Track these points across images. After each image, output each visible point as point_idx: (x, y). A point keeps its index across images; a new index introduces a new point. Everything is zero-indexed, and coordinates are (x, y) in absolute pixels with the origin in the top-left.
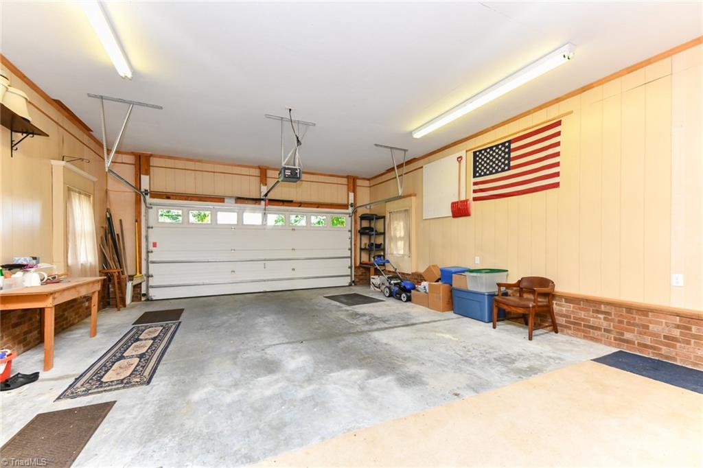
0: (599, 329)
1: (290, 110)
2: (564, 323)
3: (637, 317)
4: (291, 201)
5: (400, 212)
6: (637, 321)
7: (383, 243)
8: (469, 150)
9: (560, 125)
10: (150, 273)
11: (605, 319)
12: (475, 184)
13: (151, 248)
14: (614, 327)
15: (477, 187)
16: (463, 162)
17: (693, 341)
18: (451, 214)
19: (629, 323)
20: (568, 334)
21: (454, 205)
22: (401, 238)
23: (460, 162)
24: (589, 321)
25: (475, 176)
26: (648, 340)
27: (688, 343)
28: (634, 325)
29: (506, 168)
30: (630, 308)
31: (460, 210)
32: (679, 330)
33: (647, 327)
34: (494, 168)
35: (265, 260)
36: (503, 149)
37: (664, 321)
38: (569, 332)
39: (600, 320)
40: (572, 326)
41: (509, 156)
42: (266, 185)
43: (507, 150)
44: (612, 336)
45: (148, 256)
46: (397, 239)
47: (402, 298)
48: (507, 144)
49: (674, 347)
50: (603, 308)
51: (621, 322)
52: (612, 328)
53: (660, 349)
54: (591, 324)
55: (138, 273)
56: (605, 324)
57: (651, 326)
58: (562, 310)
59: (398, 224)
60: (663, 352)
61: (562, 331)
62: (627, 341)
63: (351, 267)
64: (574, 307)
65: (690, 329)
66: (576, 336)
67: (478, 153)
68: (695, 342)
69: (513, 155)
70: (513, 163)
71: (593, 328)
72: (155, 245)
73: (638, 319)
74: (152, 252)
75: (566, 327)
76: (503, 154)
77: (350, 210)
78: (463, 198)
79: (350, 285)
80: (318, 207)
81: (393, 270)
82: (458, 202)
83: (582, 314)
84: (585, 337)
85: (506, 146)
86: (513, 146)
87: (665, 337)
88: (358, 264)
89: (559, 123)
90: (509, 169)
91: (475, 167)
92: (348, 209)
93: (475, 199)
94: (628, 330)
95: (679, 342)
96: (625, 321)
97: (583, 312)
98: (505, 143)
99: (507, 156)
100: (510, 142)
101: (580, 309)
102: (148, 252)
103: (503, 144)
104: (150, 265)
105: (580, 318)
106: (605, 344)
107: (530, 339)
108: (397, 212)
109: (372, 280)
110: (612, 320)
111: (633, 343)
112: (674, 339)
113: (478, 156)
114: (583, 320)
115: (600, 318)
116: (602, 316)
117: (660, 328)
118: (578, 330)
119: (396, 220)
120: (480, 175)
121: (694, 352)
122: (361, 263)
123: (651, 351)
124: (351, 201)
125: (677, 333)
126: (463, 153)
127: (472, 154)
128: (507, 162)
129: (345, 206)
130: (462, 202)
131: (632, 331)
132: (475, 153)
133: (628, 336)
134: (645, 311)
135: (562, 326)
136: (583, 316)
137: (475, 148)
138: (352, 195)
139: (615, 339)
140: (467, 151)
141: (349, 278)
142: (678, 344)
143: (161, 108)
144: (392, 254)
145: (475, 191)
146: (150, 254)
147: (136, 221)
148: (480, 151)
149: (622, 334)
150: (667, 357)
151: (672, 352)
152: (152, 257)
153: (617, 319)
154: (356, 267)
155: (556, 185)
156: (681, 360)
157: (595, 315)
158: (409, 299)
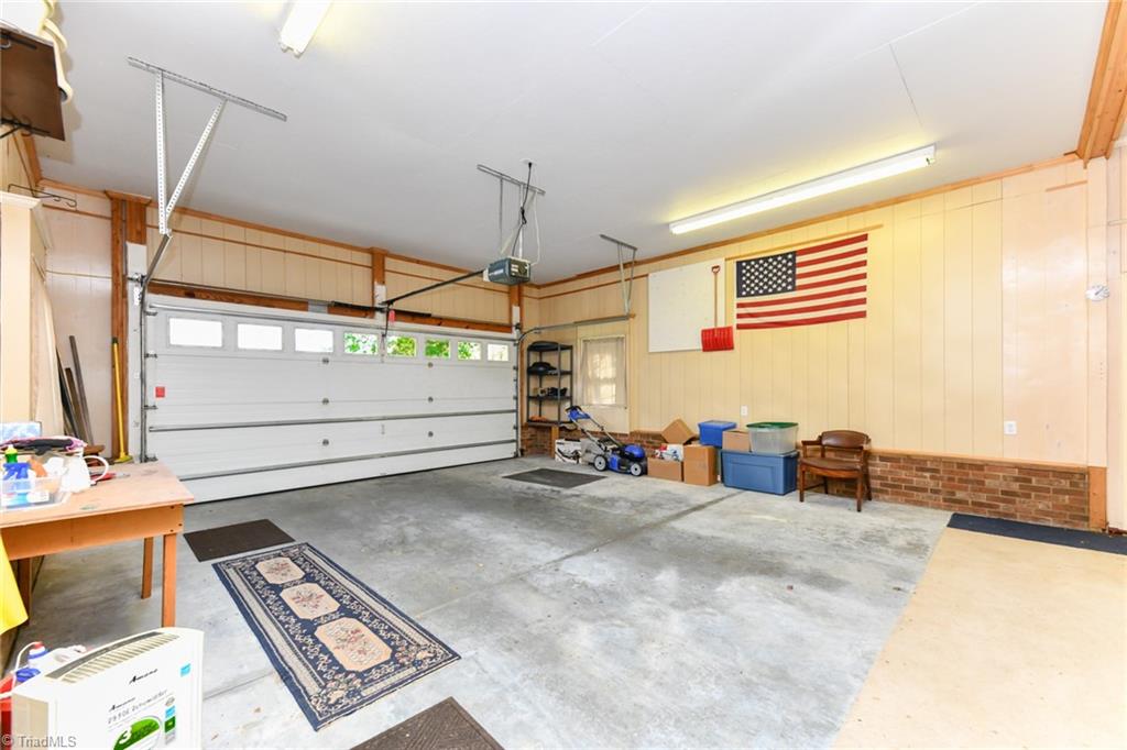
0: (924, 490)
1: (530, 165)
2: (878, 487)
3: (970, 472)
4: (429, 316)
5: (607, 340)
6: (971, 477)
7: (569, 388)
8: (729, 259)
9: (866, 239)
10: (150, 452)
11: (932, 477)
12: (740, 305)
13: (151, 399)
14: (943, 486)
15: (743, 311)
16: (721, 274)
17: (1033, 494)
18: (701, 347)
19: (961, 480)
20: (885, 500)
21: (705, 333)
22: (606, 381)
23: (716, 273)
24: (912, 481)
25: (739, 295)
26: (983, 498)
27: (1028, 496)
28: (967, 481)
29: (790, 287)
30: (962, 465)
31: (716, 341)
32: (1018, 484)
33: (983, 483)
34: (770, 287)
35: (384, 419)
36: (784, 261)
37: (1001, 474)
38: (887, 497)
39: (926, 479)
40: (890, 490)
41: (794, 272)
42: (383, 283)
43: (790, 264)
44: (941, 497)
45: (144, 418)
46: (599, 382)
47: (633, 471)
48: (790, 256)
49: (1013, 502)
50: (929, 465)
51: (951, 479)
52: (940, 488)
53: (998, 507)
54: (915, 485)
55: (122, 454)
56: (931, 484)
57: (987, 481)
58: (876, 471)
59: (601, 358)
60: (1001, 510)
61: (877, 497)
62: (959, 502)
63: (516, 428)
64: (892, 466)
65: (1030, 481)
66: (896, 501)
67: (744, 264)
68: (1036, 496)
69: (799, 271)
70: (799, 282)
71: (916, 489)
72: (160, 393)
73: (971, 475)
74: (154, 407)
75: (881, 491)
76: (784, 269)
77: (515, 334)
78: (721, 325)
79: (516, 456)
80: (467, 328)
81: (598, 430)
82: (713, 330)
83: (903, 474)
84: (907, 502)
85: (790, 259)
86: (799, 259)
87: (1004, 492)
88: (525, 421)
89: (864, 238)
90: (794, 289)
91: (739, 282)
92: (511, 332)
93: (740, 327)
94: (960, 488)
95: (1018, 496)
96: (957, 477)
97: (904, 472)
98: (788, 254)
99: (790, 272)
100: (795, 254)
101: (899, 468)
102: (145, 408)
103: (784, 256)
104: (149, 435)
105: (899, 479)
106: (933, 507)
107: (859, 510)
108: (599, 341)
109: (557, 446)
110: (941, 478)
111: (967, 502)
112: (1013, 494)
113: (745, 268)
114: (904, 481)
115: (925, 477)
116: (928, 475)
117: (997, 482)
118: (897, 494)
119: (599, 352)
120: (748, 295)
121: (1034, 506)
122: (529, 420)
123: (987, 509)
124: (516, 319)
125: (1015, 486)
126: (720, 262)
127: (735, 265)
128: (790, 280)
129: (507, 328)
130: (720, 329)
131: (966, 489)
132: (739, 264)
133: (959, 495)
134: (979, 466)
135: (877, 490)
136: (904, 477)
137: (740, 257)
138: (516, 310)
139: (945, 500)
140: (726, 260)
141: (514, 444)
142: (1017, 499)
143: (285, 118)
144: (590, 405)
145: (739, 316)
146: (149, 413)
147: (115, 340)
148: (748, 262)
149: (953, 494)
150: (1006, 515)
151: (1011, 509)
152: (153, 419)
153: (946, 476)
154: (522, 427)
155: (862, 315)
156: (1021, 516)
157: (920, 473)
158: (644, 472)
